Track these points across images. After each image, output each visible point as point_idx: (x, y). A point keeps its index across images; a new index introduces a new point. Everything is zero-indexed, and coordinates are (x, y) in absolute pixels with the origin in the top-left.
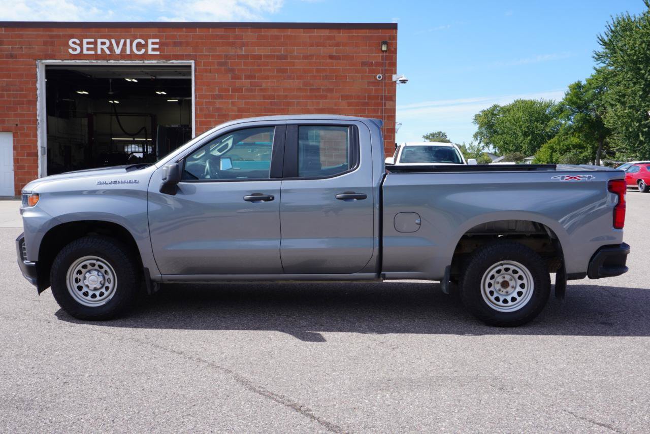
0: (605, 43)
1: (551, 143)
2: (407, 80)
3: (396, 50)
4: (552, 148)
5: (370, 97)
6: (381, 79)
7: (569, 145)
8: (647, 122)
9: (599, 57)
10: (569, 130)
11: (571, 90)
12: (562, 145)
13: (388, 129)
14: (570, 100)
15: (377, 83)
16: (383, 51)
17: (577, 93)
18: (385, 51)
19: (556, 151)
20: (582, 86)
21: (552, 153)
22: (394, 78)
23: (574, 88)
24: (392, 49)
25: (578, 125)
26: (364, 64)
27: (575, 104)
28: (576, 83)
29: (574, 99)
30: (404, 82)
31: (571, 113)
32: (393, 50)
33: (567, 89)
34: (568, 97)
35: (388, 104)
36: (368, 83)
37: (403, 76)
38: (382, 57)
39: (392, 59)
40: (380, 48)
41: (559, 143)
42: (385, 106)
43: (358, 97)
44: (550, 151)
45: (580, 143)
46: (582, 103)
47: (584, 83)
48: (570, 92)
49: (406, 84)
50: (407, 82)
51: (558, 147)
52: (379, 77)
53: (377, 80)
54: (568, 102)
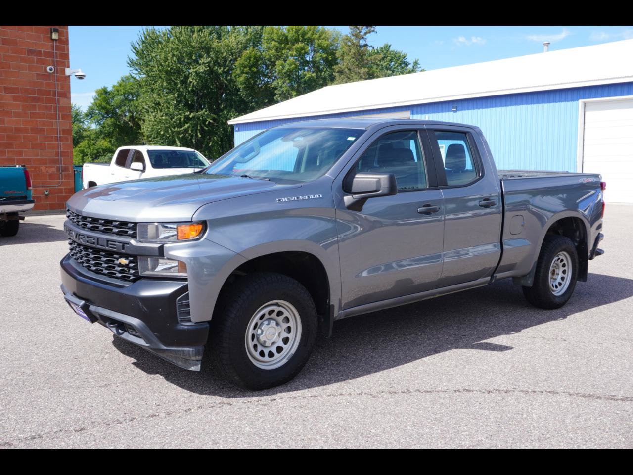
0: (137, 53)
1: (81, 147)
2: (84, 76)
3: (67, 40)
4: (82, 152)
5: (40, 92)
6: (53, 71)
7: (99, 149)
8: (180, 129)
9: (132, 64)
10: (101, 135)
11: (98, 95)
12: (92, 149)
13: (63, 130)
14: (100, 105)
15: (47, 76)
16: (53, 40)
17: (105, 98)
18: (56, 40)
19: (87, 155)
20: (109, 92)
21: (83, 157)
22: (68, 72)
23: (101, 94)
24: (64, 38)
25: (110, 129)
26: (30, 52)
27: (104, 109)
28: (102, 88)
29: (104, 104)
30: (81, 77)
31: (101, 118)
32: (65, 40)
33: (94, 94)
34: (98, 102)
35: (63, 101)
36: (38, 75)
37: (80, 70)
38: (52, 47)
39: (64, 50)
40: (49, 35)
41: (89, 148)
42: (59, 104)
43: (26, 91)
44: (81, 155)
45: (109, 147)
46: (111, 109)
47: (110, 89)
48: (97, 97)
49: (82, 80)
50: (85, 78)
51: (89, 151)
52: (51, 70)
53: (47, 72)
54: (98, 107)
